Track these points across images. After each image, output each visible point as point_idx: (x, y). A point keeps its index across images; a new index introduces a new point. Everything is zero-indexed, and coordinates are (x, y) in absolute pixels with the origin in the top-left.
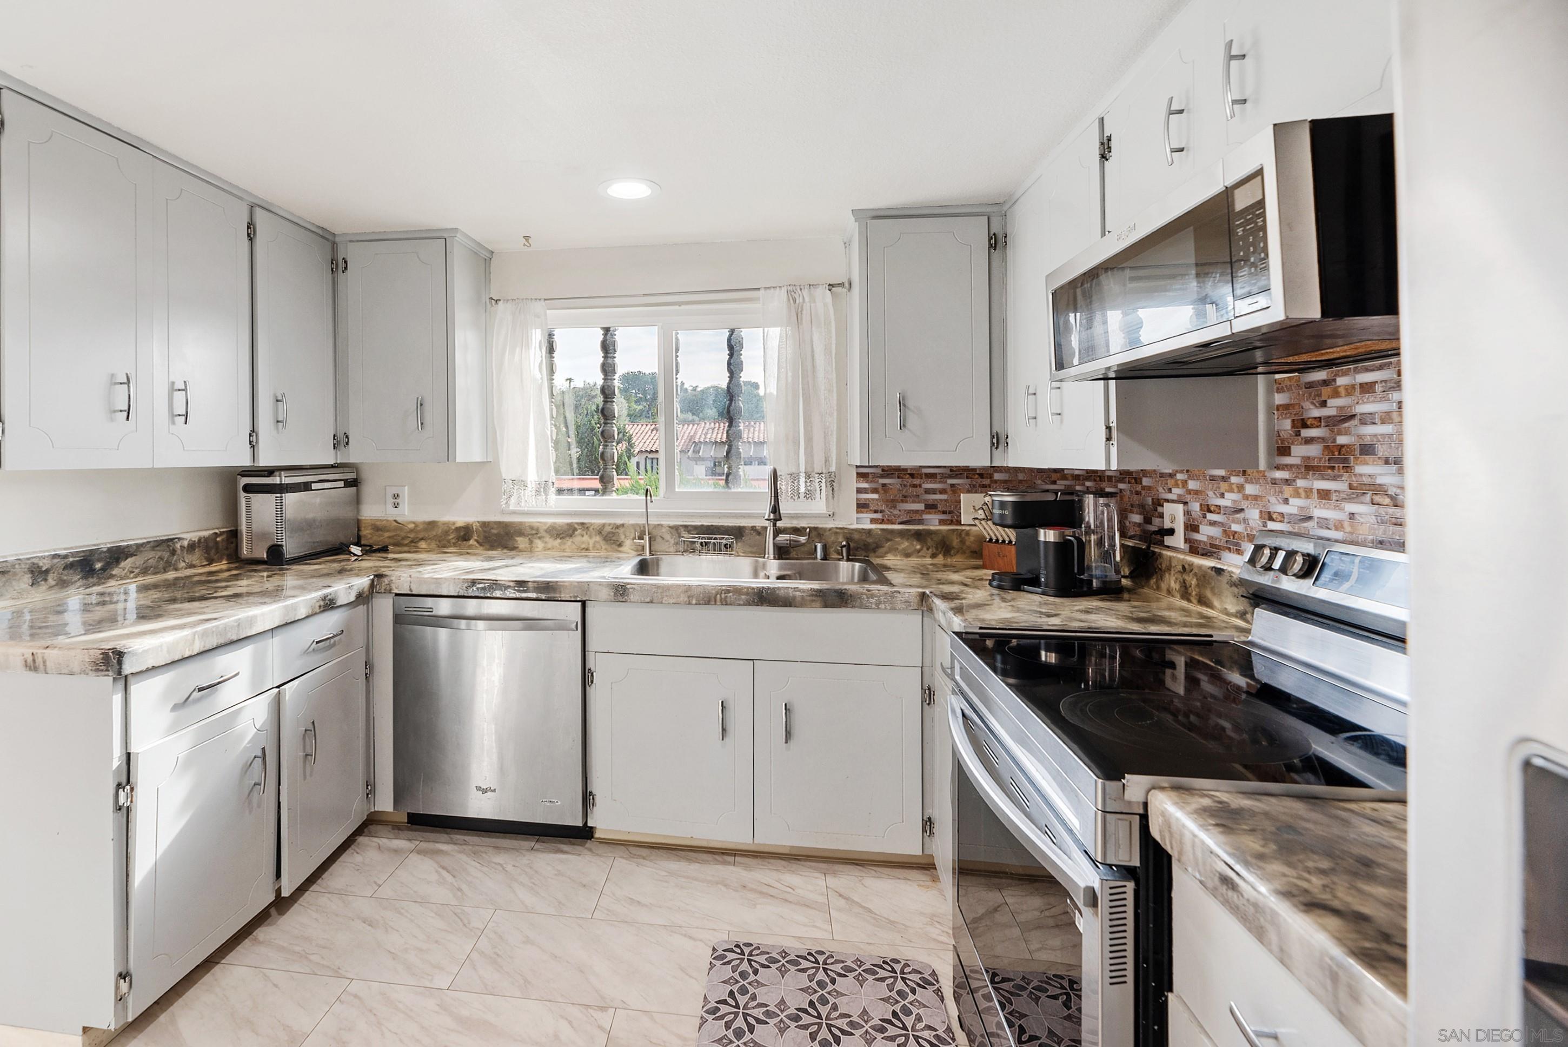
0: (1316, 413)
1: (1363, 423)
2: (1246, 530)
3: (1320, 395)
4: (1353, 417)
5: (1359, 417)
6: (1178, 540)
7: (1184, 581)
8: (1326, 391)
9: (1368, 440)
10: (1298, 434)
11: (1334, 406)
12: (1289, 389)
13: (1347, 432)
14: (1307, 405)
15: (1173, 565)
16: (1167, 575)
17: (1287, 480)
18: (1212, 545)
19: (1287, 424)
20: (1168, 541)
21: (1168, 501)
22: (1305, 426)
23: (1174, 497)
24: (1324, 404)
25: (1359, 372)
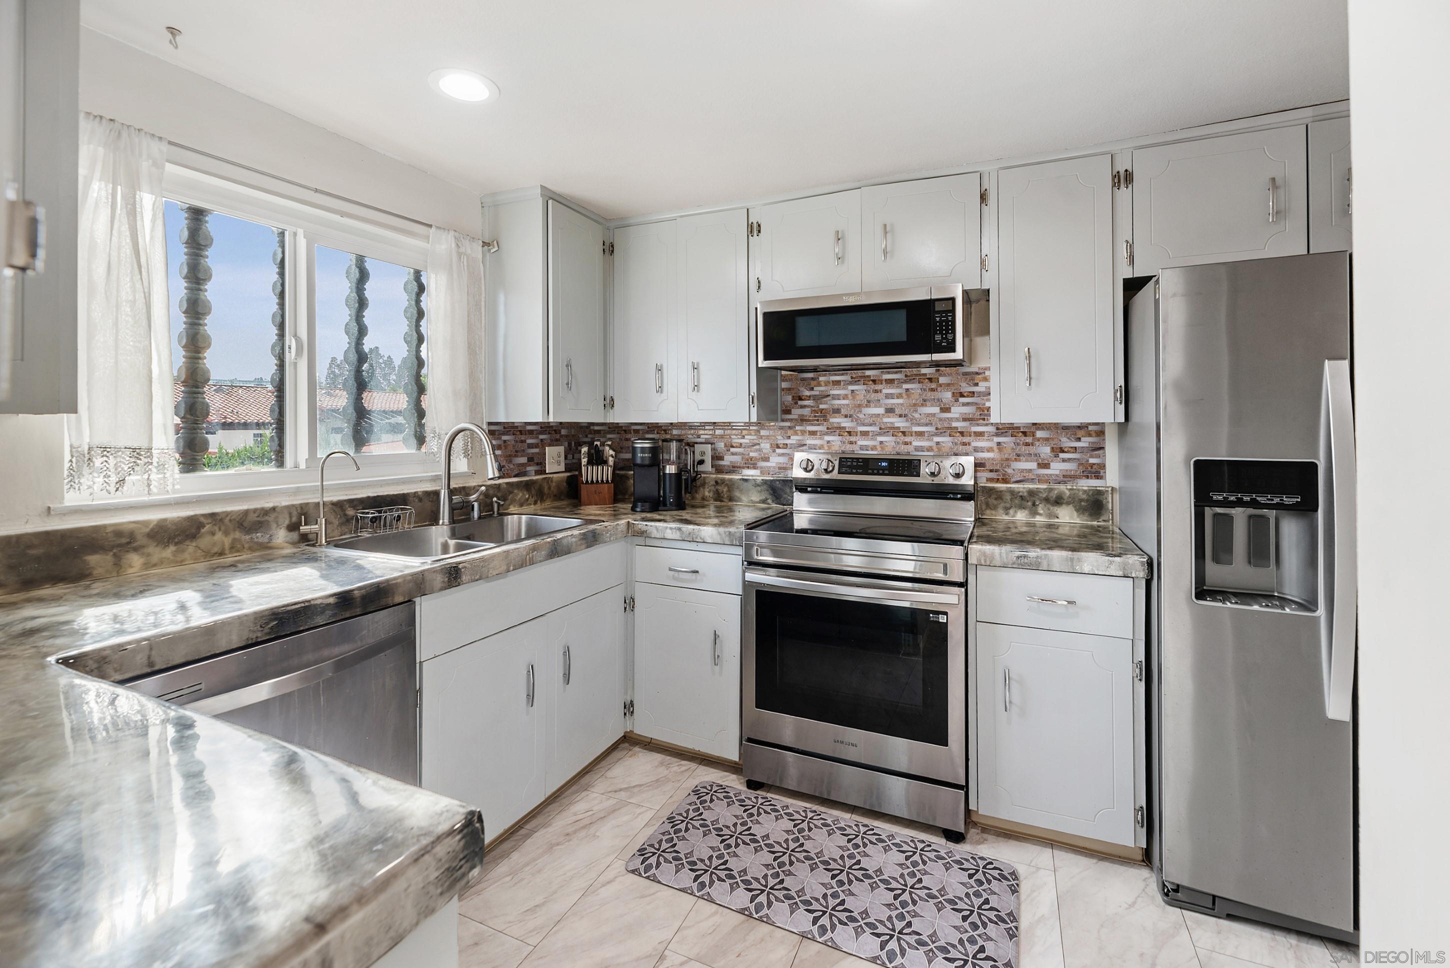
0: (807, 393)
1: (834, 399)
2: (760, 455)
3: (810, 385)
4: (829, 395)
5: (831, 396)
6: (707, 467)
7: (717, 490)
8: (813, 383)
9: (836, 407)
10: (796, 403)
11: (817, 391)
12: (790, 380)
13: (826, 403)
14: (802, 389)
15: (707, 481)
16: (702, 489)
17: (790, 427)
18: (734, 467)
19: (789, 398)
20: (701, 468)
21: (697, 443)
22: (801, 399)
23: (703, 441)
24: (812, 389)
25: (832, 376)
